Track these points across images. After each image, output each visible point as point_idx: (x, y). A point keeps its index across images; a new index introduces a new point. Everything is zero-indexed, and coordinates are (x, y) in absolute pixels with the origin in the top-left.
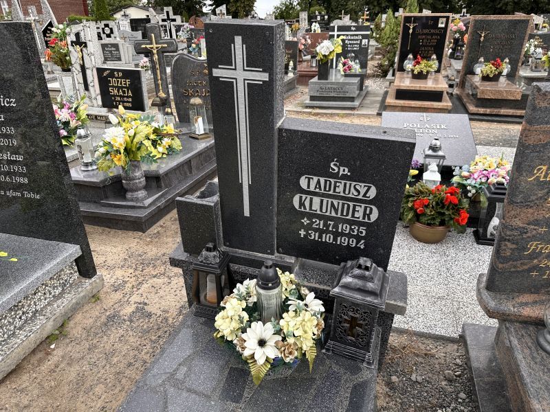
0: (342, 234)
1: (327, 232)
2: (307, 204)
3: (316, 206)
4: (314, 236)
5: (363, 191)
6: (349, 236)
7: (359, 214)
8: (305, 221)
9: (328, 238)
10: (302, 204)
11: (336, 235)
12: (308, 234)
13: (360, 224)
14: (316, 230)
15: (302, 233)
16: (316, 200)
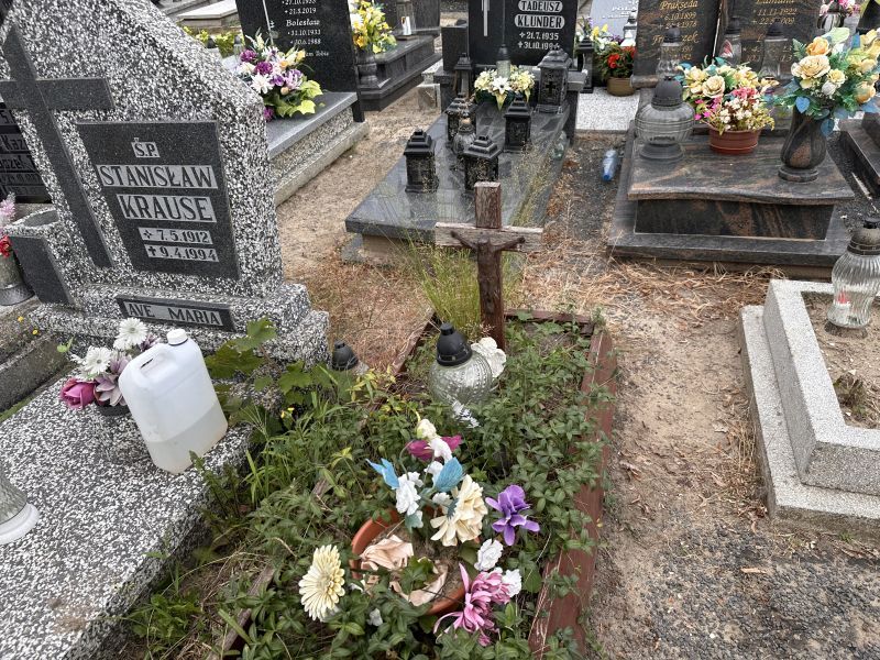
0: (545, 41)
1: (536, 40)
2: (523, 21)
3: (528, 22)
4: (528, 45)
5: (555, 7)
6: (549, 41)
7: (554, 24)
8: (522, 35)
9: (536, 46)
10: (520, 22)
11: (541, 41)
12: (524, 45)
13: (554, 31)
14: (529, 40)
15: (520, 44)
16: (529, 17)
